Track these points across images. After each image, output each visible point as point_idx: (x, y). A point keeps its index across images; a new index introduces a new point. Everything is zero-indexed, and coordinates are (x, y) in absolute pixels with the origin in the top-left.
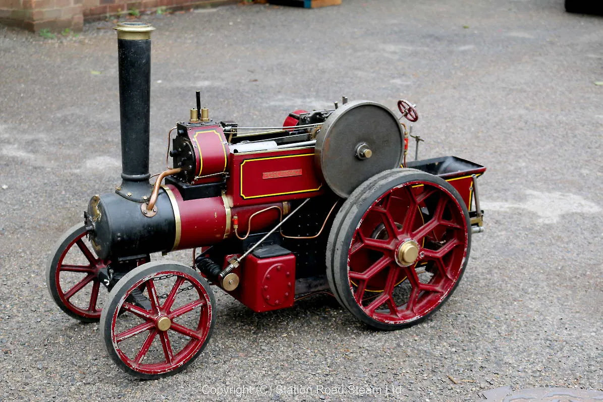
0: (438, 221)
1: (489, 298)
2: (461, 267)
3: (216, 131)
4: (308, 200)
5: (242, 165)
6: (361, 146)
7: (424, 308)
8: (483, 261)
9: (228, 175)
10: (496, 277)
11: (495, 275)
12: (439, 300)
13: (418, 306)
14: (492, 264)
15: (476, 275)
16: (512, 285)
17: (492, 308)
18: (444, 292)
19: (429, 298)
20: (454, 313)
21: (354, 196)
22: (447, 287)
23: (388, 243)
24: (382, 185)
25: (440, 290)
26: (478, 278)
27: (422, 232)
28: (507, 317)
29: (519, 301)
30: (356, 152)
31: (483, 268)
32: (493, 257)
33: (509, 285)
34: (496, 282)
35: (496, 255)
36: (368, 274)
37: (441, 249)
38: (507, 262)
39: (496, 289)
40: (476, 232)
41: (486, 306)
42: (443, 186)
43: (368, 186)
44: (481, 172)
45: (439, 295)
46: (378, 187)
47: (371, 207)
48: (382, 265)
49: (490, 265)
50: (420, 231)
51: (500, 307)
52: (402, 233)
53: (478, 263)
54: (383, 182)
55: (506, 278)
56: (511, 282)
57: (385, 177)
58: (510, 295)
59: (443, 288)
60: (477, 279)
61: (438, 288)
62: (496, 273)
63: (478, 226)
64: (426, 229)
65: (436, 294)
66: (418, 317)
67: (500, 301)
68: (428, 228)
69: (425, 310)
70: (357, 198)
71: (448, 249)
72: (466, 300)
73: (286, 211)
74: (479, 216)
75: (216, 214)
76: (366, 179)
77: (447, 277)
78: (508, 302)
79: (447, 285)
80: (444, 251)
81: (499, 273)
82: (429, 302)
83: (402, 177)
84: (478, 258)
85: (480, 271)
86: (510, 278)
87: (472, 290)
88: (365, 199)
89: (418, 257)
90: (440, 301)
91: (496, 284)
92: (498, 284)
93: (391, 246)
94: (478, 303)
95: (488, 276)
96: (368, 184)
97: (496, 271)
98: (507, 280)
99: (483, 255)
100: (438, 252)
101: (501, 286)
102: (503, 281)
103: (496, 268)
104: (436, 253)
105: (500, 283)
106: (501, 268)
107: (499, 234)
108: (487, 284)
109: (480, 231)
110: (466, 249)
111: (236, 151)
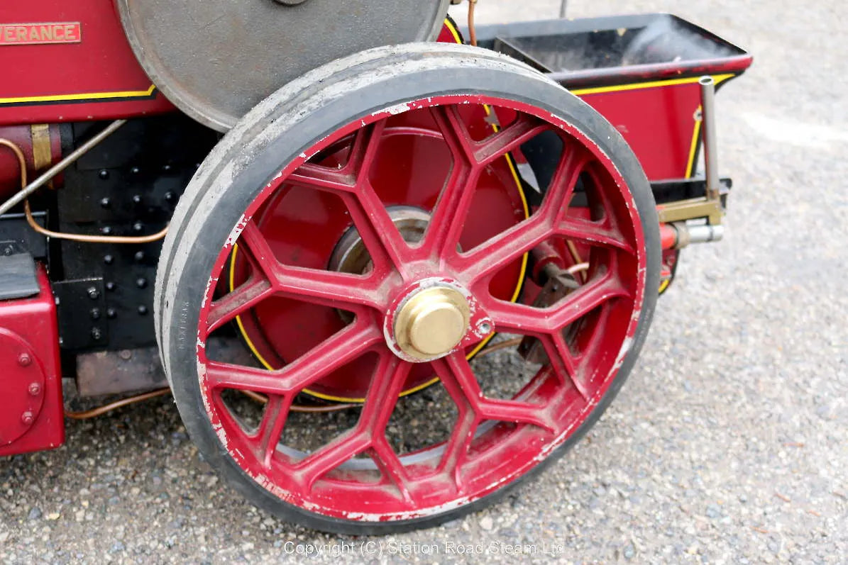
0: (554, 222)
1: (712, 426)
2: (617, 365)
4: (117, 124)
7: (490, 472)
8: (730, 291)
10: (751, 348)
11: (752, 340)
12: (536, 454)
13: (473, 463)
14: (753, 302)
15: (699, 335)
16: (788, 383)
17: (710, 466)
18: (557, 432)
19: (513, 439)
20: (590, 478)
21: (243, 129)
22: (568, 415)
23: (372, 284)
25: (549, 422)
26: (704, 344)
27: (493, 255)
28: (745, 511)
29: (794, 446)
31: (724, 313)
32: (760, 278)
33: (781, 380)
34: (746, 366)
35: (769, 275)
36: (296, 375)
37: (561, 303)
38: (792, 298)
39: (742, 392)
40: (696, 241)
41: (695, 456)
42: (566, 116)
43: (293, 97)
44: (737, 70)
45: (542, 434)
46: (314, 106)
47: (280, 175)
48: (346, 351)
49: (747, 304)
50: (488, 251)
51: (734, 465)
52: (422, 254)
53: (716, 294)
54: (336, 91)
55: (778, 355)
56: (789, 369)
58: (775, 417)
59: (556, 416)
60: (699, 347)
61: (544, 414)
62: (756, 334)
63: (708, 224)
64: (510, 245)
65: (534, 430)
66: (465, 501)
67: (739, 439)
68: (514, 242)
69: (488, 481)
70: (248, 136)
71: (582, 305)
72: (645, 425)
73: (41, 155)
74: (713, 198)
77: (575, 387)
78: (762, 446)
79: (569, 409)
80: (570, 312)
81: (761, 335)
82: (509, 453)
83: (409, 77)
84: (723, 278)
85: (715, 322)
86: (789, 355)
87: (674, 389)
88: (261, 148)
89: (470, 334)
90: (540, 458)
91: (744, 374)
92: (750, 375)
93: (375, 297)
94: (676, 441)
95: (732, 342)
96: (296, 91)
97: (756, 325)
98: (778, 362)
99: (737, 269)
100: (549, 315)
101: (757, 381)
102: (766, 365)
103: (759, 314)
104: (542, 315)
105: (759, 368)
106: (772, 315)
107: (792, 209)
108: (721, 370)
109: (710, 239)
110: (636, 315)
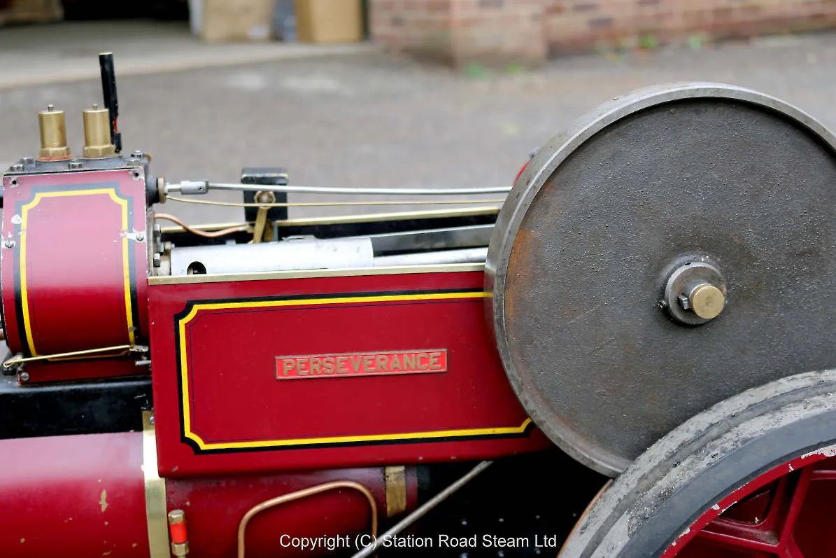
3: (117, 193)
4: (483, 465)
5: (182, 323)
6: (684, 268)
9: (148, 355)
21: (638, 474)
24: (745, 441)
30: (662, 292)
43: (699, 435)
46: (729, 446)
47: (687, 531)
54: (756, 427)
57: (775, 405)
70: (645, 483)
73: (395, 502)
75: (104, 495)
76: (706, 406)
88: (663, 497)
96: (703, 427)
111: (197, 267)
